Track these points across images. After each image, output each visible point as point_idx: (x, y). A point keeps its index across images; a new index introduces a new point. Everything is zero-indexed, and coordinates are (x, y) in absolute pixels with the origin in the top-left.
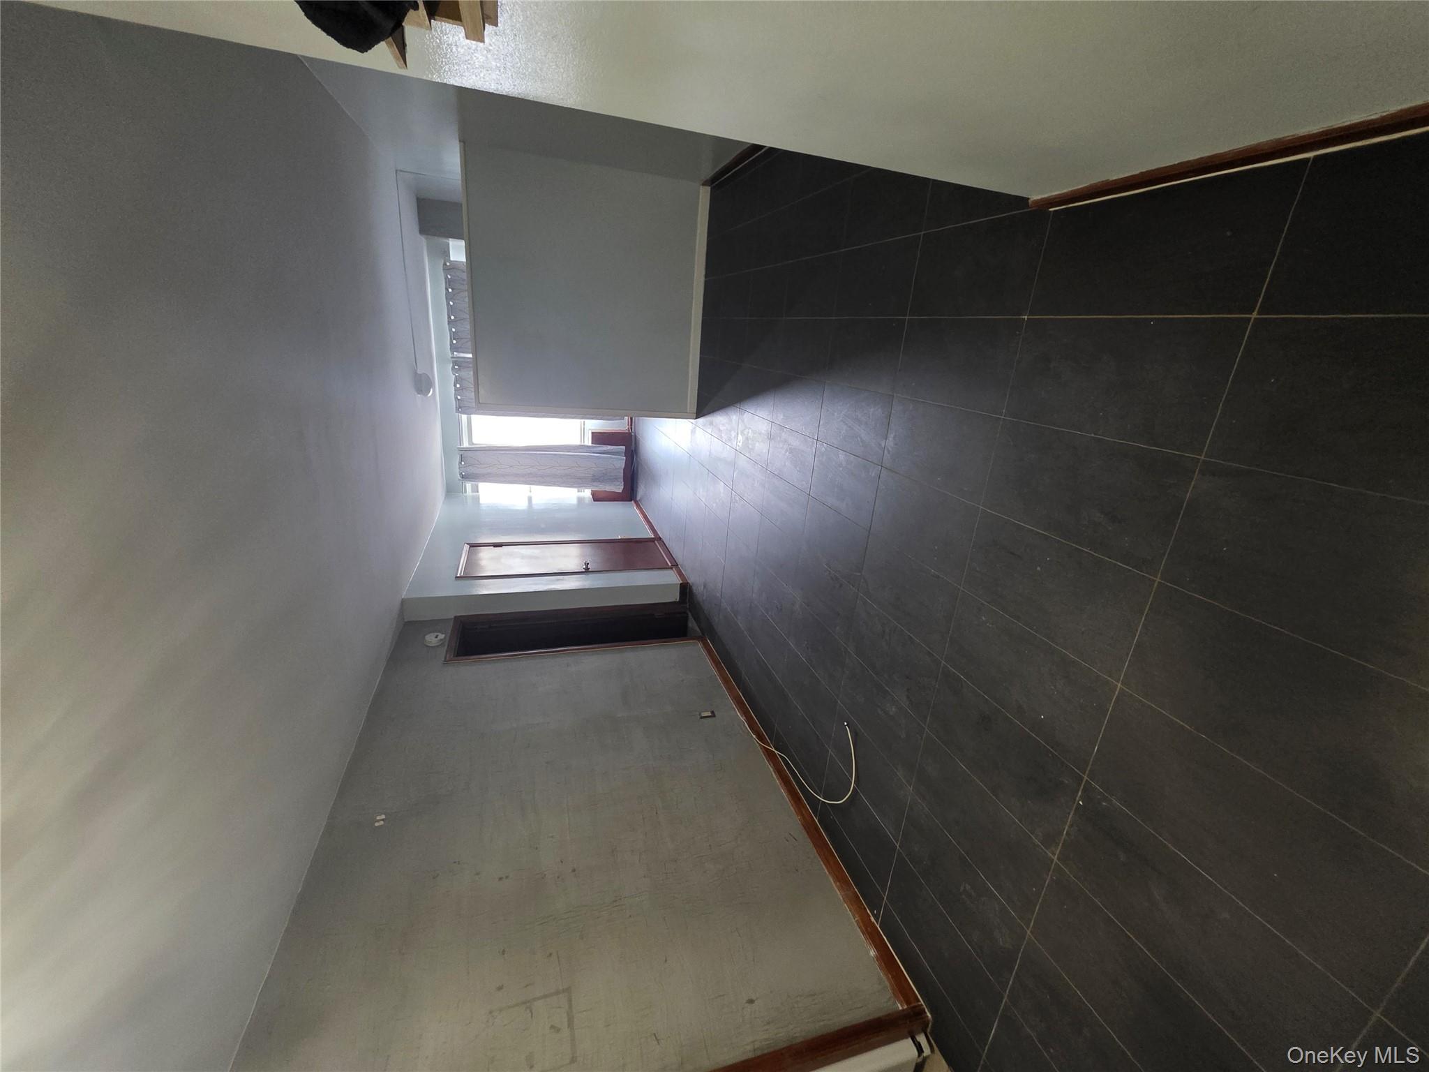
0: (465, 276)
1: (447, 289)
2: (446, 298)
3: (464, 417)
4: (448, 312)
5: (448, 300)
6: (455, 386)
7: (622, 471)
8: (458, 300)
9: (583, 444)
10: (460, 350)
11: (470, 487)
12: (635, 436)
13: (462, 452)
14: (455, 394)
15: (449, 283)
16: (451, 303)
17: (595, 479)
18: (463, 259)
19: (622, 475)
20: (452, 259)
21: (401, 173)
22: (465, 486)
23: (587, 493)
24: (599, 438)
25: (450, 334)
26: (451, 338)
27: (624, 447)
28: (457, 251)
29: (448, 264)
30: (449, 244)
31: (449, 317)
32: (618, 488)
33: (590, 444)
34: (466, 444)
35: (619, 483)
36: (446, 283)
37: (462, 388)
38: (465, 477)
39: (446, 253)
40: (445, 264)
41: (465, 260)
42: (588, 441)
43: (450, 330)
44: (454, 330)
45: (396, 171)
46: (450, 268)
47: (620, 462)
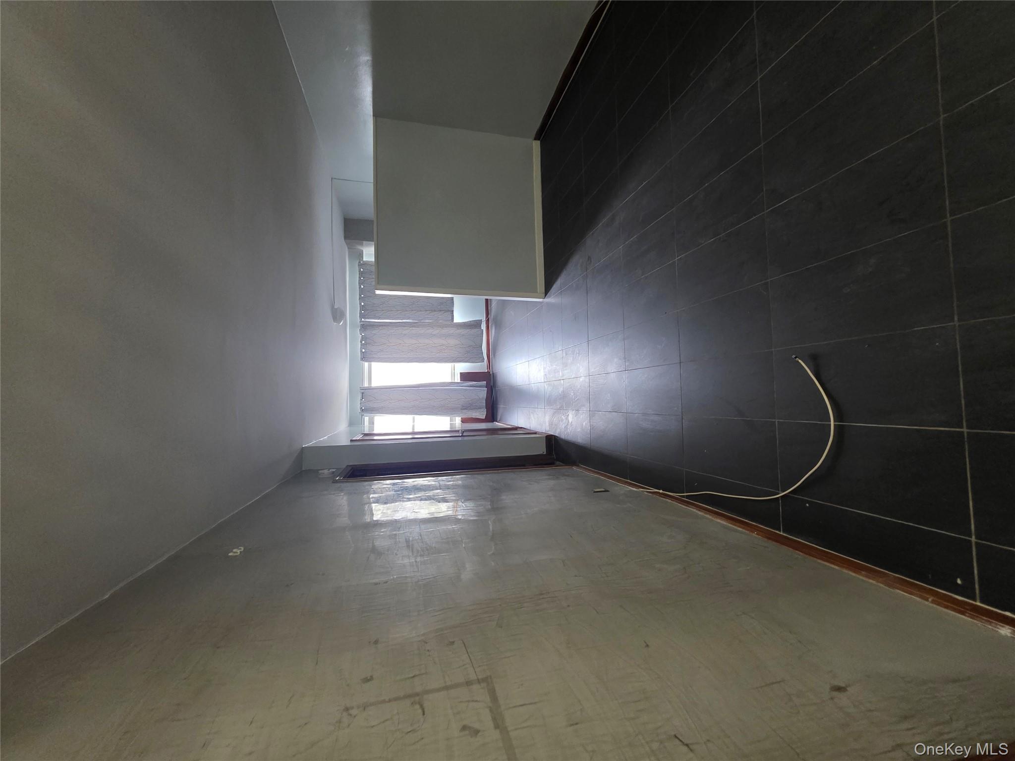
0: (373, 269)
1: (360, 278)
2: (359, 283)
3: (366, 364)
4: (360, 292)
5: (360, 284)
6: (361, 342)
7: (484, 402)
8: (367, 284)
9: (453, 381)
10: (366, 317)
11: (368, 420)
12: (493, 374)
13: (363, 391)
14: (361, 348)
15: (361, 274)
16: (362, 287)
17: (465, 408)
18: (373, 259)
19: (485, 404)
20: (364, 260)
21: (335, 180)
22: (364, 419)
23: (458, 420)
24: (465, 377)
25: (360, 307)
26: (360, 310)
27: (485, 382)
28: (369, 253)
29: (362, 262)
30: (363, 251)
31: (360, 295)
32: (482, 414)
33: (459, 381)
34: (366, 385)
35: (482, 410)
36: (359, 274)
37: (366, 344)
38: (365, 410)
39: (361, 255)
40: (360, 262)
41: (374, 260)
42: (458, 379)
43: (360, 304)
44: (363, 304)
45: (332, 178)
46: (362, 264)
47: (483, 393)
